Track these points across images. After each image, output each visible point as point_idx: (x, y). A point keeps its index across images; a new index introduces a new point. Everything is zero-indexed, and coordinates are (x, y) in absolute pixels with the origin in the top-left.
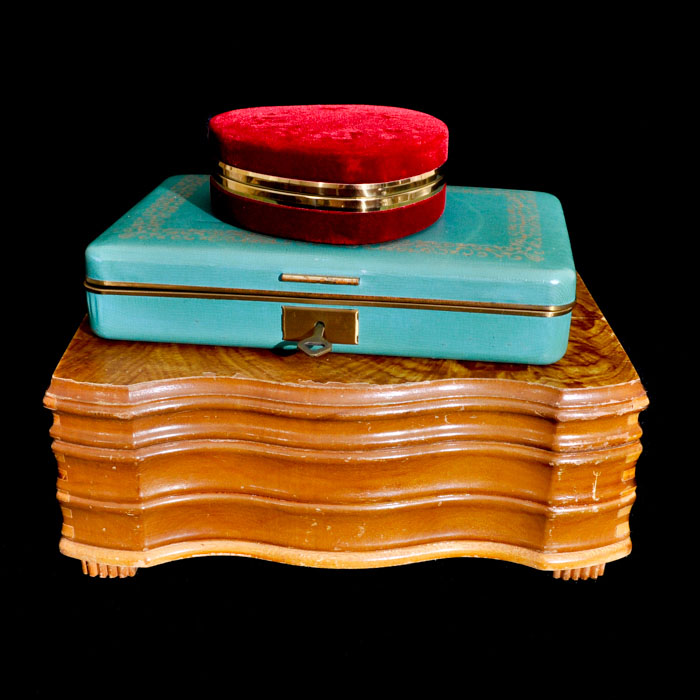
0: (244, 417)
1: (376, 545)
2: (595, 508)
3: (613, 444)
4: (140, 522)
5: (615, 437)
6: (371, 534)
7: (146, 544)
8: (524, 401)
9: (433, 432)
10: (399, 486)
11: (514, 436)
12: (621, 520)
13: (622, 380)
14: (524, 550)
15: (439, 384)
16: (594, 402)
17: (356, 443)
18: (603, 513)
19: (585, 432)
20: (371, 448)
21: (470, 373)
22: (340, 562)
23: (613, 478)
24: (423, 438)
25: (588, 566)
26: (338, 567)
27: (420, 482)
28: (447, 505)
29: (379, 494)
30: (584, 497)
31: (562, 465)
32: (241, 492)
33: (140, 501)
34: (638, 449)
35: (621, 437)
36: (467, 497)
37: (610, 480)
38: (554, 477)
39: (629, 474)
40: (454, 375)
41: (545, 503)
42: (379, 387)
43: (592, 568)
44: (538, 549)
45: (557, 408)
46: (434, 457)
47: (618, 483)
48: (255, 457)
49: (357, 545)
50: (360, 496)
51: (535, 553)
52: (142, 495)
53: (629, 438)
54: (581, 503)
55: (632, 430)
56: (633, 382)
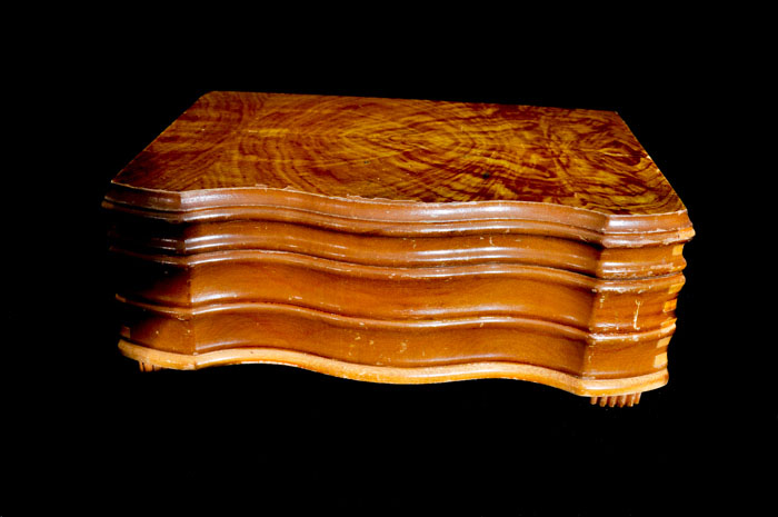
0: (293, 229)
1: (417, 361)
2: (635, 337)
3: (656, 274)
4: (191, 327)
5: (660, 267)
6: (413, 351)
7: (198, 349)
8: (570, 226)
9: (477, 254)
10: (442, 305)
11: (558, 261)
12: (659, 351)
13: (669, 210)
14: (563, 375)
15: (485, 205)
16: (640, 230)
17: (401, 260)
18: (642, 342)
19: (630, 260)
20: (415, 266)
21: (516, 196)
22: (381, 376)
23: (655, 309)
24: (467, 258)
25: (625, 394)
26: (379, 381)
27: (463, 303)
28: (489, 327)
29: (422, 312)
30: (624, 325)
31: (605, 292)
32: (289, 304)
33: (190, 306)
34: (682, 280)
35: (666, 266)
36: (508, 320)
37: (652, 309)
38: (596, 304)
39: (671, 305)
40: (501, 198)
41: (586, 329)
42: (425, 204)
43: (629, 397)
44: (576, 374)
45: (602, 234)
46: (477, 278)
47: (659, 313)
48: (302, 269)
49: (399, 361)
50: (403, 313)
51: (574, 379)
52: (192, 301)
53: (673, 268)
54: (621, 331)
55: (675, 261)
56: (680, 212)
